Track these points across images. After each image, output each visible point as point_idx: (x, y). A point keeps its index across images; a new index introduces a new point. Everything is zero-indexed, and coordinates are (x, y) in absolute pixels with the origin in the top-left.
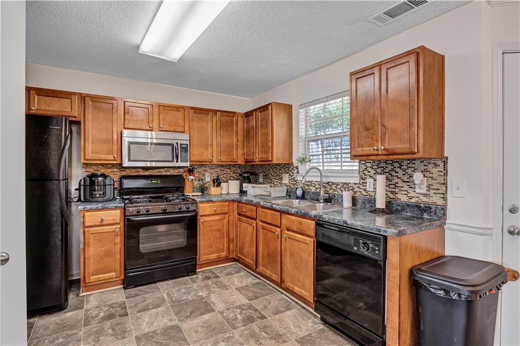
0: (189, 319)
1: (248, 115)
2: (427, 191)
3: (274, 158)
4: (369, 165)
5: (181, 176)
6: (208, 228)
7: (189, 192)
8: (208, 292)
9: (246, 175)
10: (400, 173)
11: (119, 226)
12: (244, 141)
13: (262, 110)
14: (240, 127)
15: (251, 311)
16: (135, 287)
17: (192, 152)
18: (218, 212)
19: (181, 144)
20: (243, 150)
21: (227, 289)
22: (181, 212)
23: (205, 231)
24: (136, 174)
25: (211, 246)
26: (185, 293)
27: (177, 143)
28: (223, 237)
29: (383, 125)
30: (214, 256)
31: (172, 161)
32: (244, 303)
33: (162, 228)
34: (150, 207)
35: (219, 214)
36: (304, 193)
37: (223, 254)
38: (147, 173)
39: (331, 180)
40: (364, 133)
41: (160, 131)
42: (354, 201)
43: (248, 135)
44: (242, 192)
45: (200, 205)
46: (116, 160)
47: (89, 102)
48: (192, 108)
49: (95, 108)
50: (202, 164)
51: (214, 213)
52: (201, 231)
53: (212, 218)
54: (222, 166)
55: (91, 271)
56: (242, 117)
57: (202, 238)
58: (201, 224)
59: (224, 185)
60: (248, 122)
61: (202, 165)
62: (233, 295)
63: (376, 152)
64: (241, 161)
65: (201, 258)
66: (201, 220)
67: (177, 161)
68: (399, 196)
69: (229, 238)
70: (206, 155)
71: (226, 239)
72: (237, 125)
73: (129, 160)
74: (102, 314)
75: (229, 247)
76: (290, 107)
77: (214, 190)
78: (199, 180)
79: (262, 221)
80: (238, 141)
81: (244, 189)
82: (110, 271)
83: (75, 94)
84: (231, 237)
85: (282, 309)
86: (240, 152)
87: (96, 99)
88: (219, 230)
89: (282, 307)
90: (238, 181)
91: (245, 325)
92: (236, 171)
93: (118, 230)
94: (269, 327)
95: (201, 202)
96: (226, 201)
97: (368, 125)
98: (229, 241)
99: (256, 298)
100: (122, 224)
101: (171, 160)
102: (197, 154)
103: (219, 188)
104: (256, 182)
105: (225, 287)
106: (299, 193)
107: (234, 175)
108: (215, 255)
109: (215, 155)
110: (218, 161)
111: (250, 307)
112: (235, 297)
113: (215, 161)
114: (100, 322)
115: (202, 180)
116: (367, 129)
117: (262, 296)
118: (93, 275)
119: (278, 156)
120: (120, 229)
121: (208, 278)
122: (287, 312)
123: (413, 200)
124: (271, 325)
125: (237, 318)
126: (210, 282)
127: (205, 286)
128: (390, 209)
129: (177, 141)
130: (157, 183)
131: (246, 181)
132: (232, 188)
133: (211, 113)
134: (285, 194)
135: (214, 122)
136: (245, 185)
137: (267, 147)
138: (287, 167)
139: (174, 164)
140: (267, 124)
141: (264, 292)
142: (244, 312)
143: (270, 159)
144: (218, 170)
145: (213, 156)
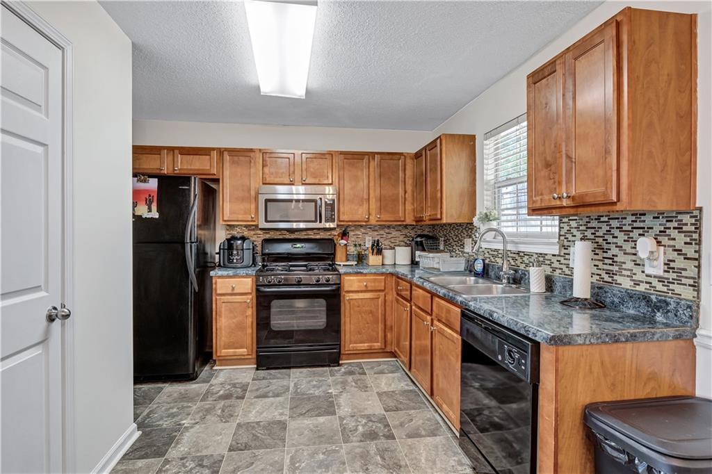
0: (301, 417)
1: (418, 155)
2: (665, 271)
3: (444, 216)
4: (573, 224)
5: (332, 240)
6: (356, 309)
7: (340, 261)
8: (341, 390)
9: (419, 239)
10: (621, 237)
11: (250, 297)
12: (413, 192)
13: (431, 147)
14: (409, 173)
15: (379, 425)
16: (268, 369)
17: (342, 209)
18: (369, 289)
19: (326, 200)
20: (413, 204)
21: (365, 391)
22: (319, 285)
23: (352, 312)
24: (281, 237)
25: (360, 333)
26: (314, 386)
27: (321, 199)
28: (377, 322)
29: (568, 157)
30: (365, 346)
31: (316, 221)
32: (376, 413)
33: (300, 304)
34: (283, 277)
35: (371, 291)
36: (486, 267)
37: (377, 345)
38: (293, 236)
39: (522, 248)
40: (544, 173)
41: (303, 184)
42: (549, 282)
43: (421, 181)
44: (414, 264)
45: (346, 278)
46: (254, 221)
47: (227, 157)
48: (341, 153)
49: (233, 163)
50: (358, 226)
51: (364, 289)
52: (347, 314)
53: (361, 296)
54: (389, 227)
55: (222, 344)
56: (413, 159)
57: (348, 320)
58: (347, 302)
59: (388, 253)
60: (419, 164)
61: (361, 226)
62: (369, 400)
63: (558, 203)
64: (409, 220)
65: (347, 345)
66: (348, 296)
67: (320, 222)
68: (619, 279)
69: (385, 325)
70: (360, 213)
71: (381, 326)
72: (404, 170)
73: (266, 221)
74: (221, 392)
75: (385, 336)
76: (473, 138)
77: (373, 260)
78: (355, 245)
80: (405, 192)
81: (417, 260)
82: (242, 347)
83: (213, 149)
84: (388, 323)
85: (423, 433)
86: (409, 207)
87: (233, 152)
88: (371, 312)
89: (424, 429)
90: (409, 248)
91: (361, 441)
92: (408, 234)
93: (249, 301)
94: (391, 451)
95: (346, 274)
96: (382, 274)
97: (549, 158)
98: (385, 328)
99: (397, 409)
100: (254, 294)
101: (314, 219)
102: (349, 212)
103: (380, 257)
104: (435, 249)
105: (365, 388)
106: (479, 267)
107: (406, 240)
108: (366, 345)
109: (373, 212)
110: (377, 221)
111: (382, 420)
112: (370, 402)
113: (373, 221)
114: (215, 400)
115: (360, 245)
116: (548, 165)
117: (405, 409)
118: (224, 349)
119: (450, 212)
120: (252, 299)
121: (351, 373)
122: (428, 438)
123: (642, 288)
124: (396, 449)
125: (356, 430)
126: (350, 378)
127: (342, 382)
129: (321, 196)
131: (420, 247)
132: (400, 256)
133: (367, 157)
134: (462, 267)
135: (371, 169)
136: (418, 253)
137: (438, 202)
138: (467, 228)
139: (317, 225)
140: (436, 166)
141: (412, 404)
142: (370, 424)
143: (439, 217)
144: (382, 232)
145: (369, 214)
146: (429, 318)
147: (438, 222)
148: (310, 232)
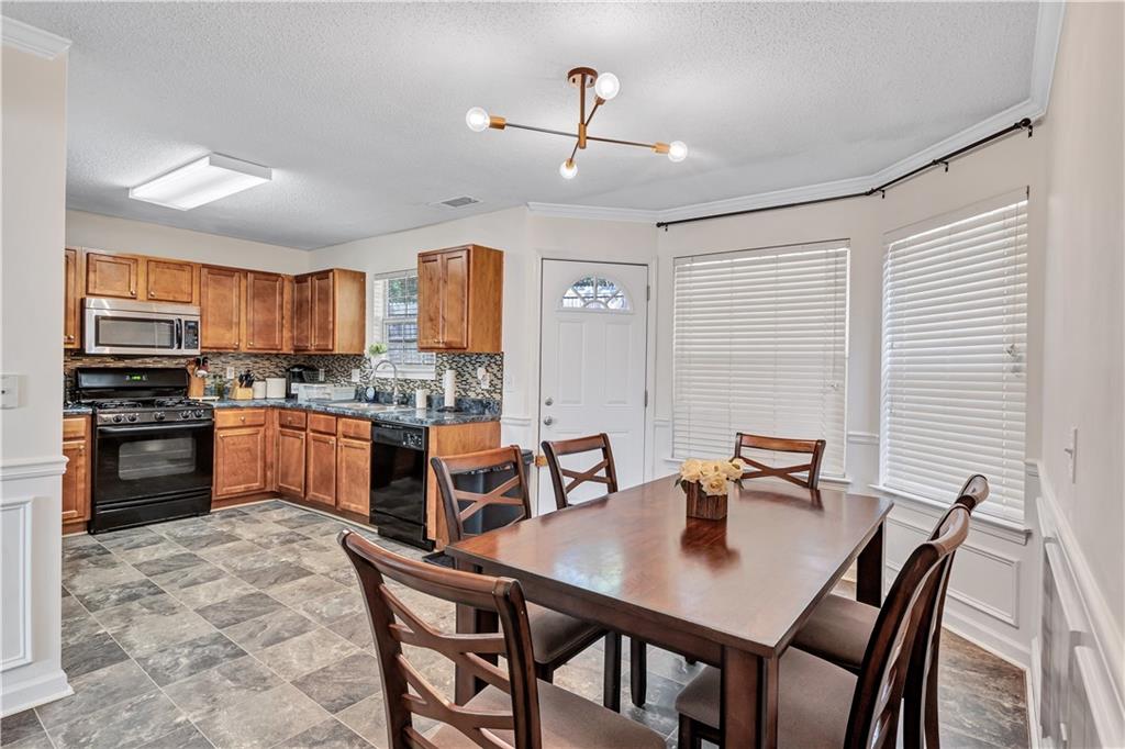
0: (205, 548)
1: (300, 280)
2: (489, 386)
3: (336, 347)
4: (445, 358)
5: (184, 370)
6: (231, 447)
7: (196, 394)
8: (231, 527)
9: (296, 370)
10: (471, 367)
11: (83, 442)
12: (292, 318)
13: (319, 276)
14: (287, 297)
15: (291, 536)
17: (204, 334)
18: (247, 423)
19: (186, 322)
20: (292, 331)
21: (260, 523)
22: (186, 421)
23: (226, 451)
24: (102, 365)
25: (235, 474)
26: (195, 531)
27: (180, 320)
28: (256, 460)
30: (241, 488)
31: (171, 347)
32: (283, 531)
33: (153, 446)
34: (137, 414)
35: (250, 426)
36: (376, 394)
37: (256, 485)
38: (121, 365)
39: (409, 377)
40: (429, 324)
41: (149, 300)
42: (429, 399)
43: (300, 309)
44: (289, 396)
45: (219, 413)
46: (73, 344)
48: (204, 266)
50: (220, 352)
51: (241, 424)
52: (220, 451)
53: (237, 432)
54: (256, 356)
56: (291, 282)
57: (220, 460)
58: (219, 440)
59: (258, 385)
60: (300, 291)
61: (221, 354)
63: (437, 345)
64: (287, 349)
65: (219, 490)
66: (220, 434)
67: (179, 347)
68: (470, 393)
69: (265, 462)
70: (228, 338)
71: (260, 464)
72: (282, 294)
73: (97, 344)
75: (265, 475)
76: (363, 275)
77: (241, 394)
78: (215, 377)
79: (314, 431)
80: (283, 318)
81: (293, 392)
82: (68, 509)
84: (269, 460)
86: (287, 334)
88: (249, 450)
90: (284, 380)
91: (282, 545)
92: (280, 365)
93: (82, 447)
95: (219, 408)
96: (262, 407)
97: (432, 315)
98: (265, 466)
99: (302, 526)
100: (89, 437)
101: (168, 344)
102: (211, 336)
103: (250, 390)
104: (314, 380)
105: (257, 522)
106: (370, 394)
107: (277, 370)
108: (243, 486)
109: (244, 339)
110: (249, 349)
111: (292, 533)
112: (271, 528)
113: (244, 348)
115: (220, 377)
116: (431, 320)
117: (311, 524)
119: (342, 343)
120: (85, 445)
121: (230, 516)
123: (480, 397)
125: (272, 542)
126: (232, 519)
127: (226, 523)
128: (459, 408)
129: (179, 317)
130: (141, 380)
131: (297, 380)
132: (274, 389)
133: (237, 274)
134: (353, 397)
135: (243, 289)
136: (294, 385)
137: (327, 331)
138: (357, 359)
139: (174, 351)
140: (326, 297)
142: (282, 537)
143: (331, 347)
144: (248, 362)
145: (239, 340)
146: (334, 438)
147: (329, 353)
148: (147, 360)
